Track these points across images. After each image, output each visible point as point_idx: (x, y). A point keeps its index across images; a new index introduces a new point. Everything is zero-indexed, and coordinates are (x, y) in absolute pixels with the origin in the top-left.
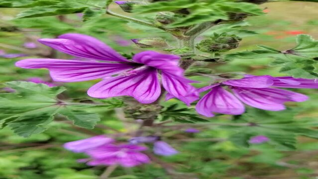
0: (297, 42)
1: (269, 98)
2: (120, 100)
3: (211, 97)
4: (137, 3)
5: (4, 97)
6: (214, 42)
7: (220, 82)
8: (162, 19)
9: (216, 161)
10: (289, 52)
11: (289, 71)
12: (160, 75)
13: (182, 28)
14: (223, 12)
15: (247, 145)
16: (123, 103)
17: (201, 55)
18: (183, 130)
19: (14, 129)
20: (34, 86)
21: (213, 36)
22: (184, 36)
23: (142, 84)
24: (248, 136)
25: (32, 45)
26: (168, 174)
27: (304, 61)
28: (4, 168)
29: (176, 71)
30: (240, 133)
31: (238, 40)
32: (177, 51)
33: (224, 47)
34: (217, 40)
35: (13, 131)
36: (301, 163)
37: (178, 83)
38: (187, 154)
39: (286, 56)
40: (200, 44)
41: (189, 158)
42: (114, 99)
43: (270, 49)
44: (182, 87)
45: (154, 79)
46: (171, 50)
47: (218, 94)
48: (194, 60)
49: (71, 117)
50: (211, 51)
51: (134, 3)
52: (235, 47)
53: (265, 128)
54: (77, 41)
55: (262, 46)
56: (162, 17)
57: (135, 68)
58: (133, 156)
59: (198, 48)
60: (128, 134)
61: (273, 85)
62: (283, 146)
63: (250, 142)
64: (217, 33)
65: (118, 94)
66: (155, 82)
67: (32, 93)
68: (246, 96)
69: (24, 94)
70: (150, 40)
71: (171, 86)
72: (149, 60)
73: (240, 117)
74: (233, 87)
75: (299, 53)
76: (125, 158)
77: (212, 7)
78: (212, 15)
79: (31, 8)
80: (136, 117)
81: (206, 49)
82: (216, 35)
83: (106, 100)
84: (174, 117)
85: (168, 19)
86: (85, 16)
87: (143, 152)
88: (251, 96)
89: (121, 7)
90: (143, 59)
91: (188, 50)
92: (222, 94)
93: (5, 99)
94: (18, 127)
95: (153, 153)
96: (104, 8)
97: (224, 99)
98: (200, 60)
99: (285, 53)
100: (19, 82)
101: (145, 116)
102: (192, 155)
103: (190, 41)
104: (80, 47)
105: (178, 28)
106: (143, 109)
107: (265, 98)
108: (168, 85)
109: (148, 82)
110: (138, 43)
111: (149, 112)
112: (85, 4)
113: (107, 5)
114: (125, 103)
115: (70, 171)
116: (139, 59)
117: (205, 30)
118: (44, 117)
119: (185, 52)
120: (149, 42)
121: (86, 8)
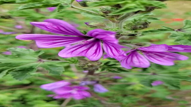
0: (184, 24)
1: (165, 58)
2: (76, 59)
3: (130, 57)
4: (89, 1)
5: (7, 57)
6: (134, 24)
7: (136, 48)
8: (104, 10)
9: (131, 96)
10: (179, 30)
11: (180, 41)
12: (102, 44)
13: (115, 16)
14: (142, 6)
15: (151, 86)
16: (78, 61)
17: (126, 32)
18: (112, 77)
19: (13, 75)
20: (25, 50)
21: (134, 21)
22: (117, 21)
23: (91, 49)
24: (152, 81)
25: (20, 27)
26: (102, 104)
27: (189, 35)
28: (3, 100)
29: (114, 41)
30: (146, 79)
31: (148, 23)
32: (112, 30)
33: (140, 27)
34: (136, 23)
35: (12, 77)
36: (181, 98)
37: (113, 48)
38: (113, 92)
39: (177, 32)
40: (126, 26)
41: (114, 94)
42: (72, 58)
43: (168, 28)
44: (116, 51)
45: (99, 46)
46: (108, 29)
47: (134, 55)
48: (122, 35)
49: (47, 69)
50: (132, 29)
51: (87, 1)
52: (146, 27)
53: (161, 76)
54: (54, 23)
55: (163, 27)
56: (104, 9)
57: (87, 40)
58: (81, 93)
59: (124, 28)
60: (78, 80)
61: (168, 50)
62: (172, 87)
63: (153, 84)
64: (136, 19)
65: (77, 55)
66: (99, 48)
67: (24, 55)
68: (151, 56)
69: (19, 55)
70: (96, 23)
71: (109, 50)
72: (97, 35)
73: (147, 70)
74: (144, 52)
75: (185, 31)
76: (76, 94)
77: (135, 3)
78: (136, 8)
79: (27, 4)
80: (85, 69)
81: (129, 29)
82: (135, 20)
83: (68, 59)
84: (108, 69)
85: (108, 10)
86: (59, 8)
87: (87, 91)
88: (154, 57)
89: (79, 3)
90: (93, 34)
91: (118, 29)
92: (136, 55)
93: (7, 58)
94: (15, 75)
95: (93, 91)
96: (70, 4)
97: (138, 58)
98: (126, 35)
99: (177, 31)
100: (16, 48)
101: (91, 69)
102: (116, 92)
103: (120, 24)
104: (55, 27)
105: (113, 16)
106: (90, 64)
107: (162, 58)
108: (107, 50)
109: (95, 48)
110: (88, 25)
111: (93, 66)
112: (59, 2)
113: (72, 2)
114: (79, 61)
115: (43, 102)
116: (91, 34)
117: (129, 17)
118: (31, 69)
119: (117, 30)
120: (95, 24)
121: (60, 4)
